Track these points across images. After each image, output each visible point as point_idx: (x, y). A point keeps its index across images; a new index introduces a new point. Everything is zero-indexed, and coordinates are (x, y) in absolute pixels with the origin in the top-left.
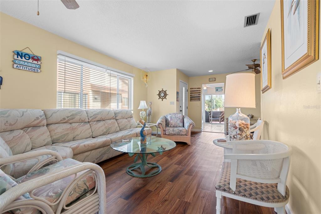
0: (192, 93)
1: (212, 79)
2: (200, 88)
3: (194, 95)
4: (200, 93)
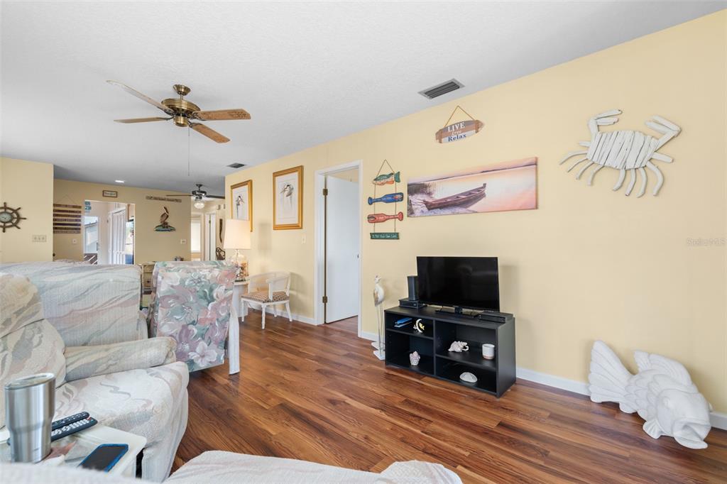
0: (58, 215)
1: (110, 191)
2: (80, 207)
3: (61, 220)
4: (80, 216)
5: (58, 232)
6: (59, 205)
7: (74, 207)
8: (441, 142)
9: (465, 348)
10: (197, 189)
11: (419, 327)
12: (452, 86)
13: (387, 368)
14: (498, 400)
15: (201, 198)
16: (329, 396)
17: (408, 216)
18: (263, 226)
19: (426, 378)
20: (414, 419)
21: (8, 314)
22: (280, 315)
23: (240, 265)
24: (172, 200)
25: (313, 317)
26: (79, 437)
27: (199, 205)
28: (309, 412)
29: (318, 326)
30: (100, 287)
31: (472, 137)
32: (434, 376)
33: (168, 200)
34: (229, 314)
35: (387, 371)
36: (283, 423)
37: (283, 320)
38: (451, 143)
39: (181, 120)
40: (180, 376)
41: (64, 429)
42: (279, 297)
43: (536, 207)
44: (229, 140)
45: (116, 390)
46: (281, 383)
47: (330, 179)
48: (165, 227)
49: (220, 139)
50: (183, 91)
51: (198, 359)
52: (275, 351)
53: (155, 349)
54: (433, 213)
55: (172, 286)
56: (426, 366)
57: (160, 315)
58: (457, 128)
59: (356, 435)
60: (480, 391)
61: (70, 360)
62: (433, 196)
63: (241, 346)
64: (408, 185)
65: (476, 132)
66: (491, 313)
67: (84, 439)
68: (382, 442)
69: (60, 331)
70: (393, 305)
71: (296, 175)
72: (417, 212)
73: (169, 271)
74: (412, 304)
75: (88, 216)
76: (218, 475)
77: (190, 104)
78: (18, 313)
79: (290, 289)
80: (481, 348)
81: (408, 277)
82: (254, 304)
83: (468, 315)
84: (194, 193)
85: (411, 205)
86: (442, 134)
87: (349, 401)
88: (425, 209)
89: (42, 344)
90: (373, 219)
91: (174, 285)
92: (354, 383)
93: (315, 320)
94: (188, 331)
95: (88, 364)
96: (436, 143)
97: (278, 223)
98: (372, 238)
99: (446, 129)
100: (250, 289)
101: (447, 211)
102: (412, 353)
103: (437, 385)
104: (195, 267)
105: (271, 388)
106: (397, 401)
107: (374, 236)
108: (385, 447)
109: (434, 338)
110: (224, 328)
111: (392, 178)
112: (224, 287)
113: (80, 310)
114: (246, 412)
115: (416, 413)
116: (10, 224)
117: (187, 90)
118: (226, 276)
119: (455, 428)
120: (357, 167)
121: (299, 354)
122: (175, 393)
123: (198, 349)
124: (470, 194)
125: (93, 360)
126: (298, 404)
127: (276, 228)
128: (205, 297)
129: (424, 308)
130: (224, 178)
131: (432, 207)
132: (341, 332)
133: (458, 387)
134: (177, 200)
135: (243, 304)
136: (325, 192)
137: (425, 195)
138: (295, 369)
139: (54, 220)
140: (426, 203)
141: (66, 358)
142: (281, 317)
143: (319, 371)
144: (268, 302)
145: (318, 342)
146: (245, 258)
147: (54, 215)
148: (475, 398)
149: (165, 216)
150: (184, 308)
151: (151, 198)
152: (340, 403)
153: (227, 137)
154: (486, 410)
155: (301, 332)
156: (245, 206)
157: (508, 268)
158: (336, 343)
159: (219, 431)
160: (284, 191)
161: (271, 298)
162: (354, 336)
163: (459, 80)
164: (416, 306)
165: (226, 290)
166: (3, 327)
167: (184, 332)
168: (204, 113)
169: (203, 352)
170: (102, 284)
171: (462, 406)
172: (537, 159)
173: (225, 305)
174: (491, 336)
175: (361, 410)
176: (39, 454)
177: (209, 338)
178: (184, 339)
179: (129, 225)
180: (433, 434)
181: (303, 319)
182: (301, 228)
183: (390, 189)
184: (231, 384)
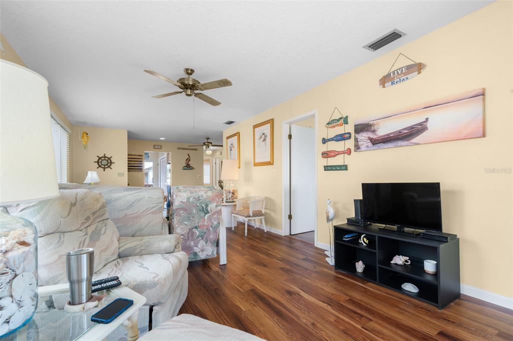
0: (131, 161)
1: (158, 146)
2: (142, 156)
3: (133, 164)
4: (142, 161)
5: (131, 171)
6: (132, 155)
7: (139, 156)
8: (384, 87)
9: (406, 261)
10: (206, 141)
11: (364, 241)
12: (394, 36)
13: (336, 272)
14: (440, 311)
15: (209, 147)
16: (287, 288)
17: (355, 151)
18: (247, 164)
19: (370, 284)
20: (355, 315)
21: (88, 213)
22: (258, 227)
23: (232, 191)
24: (192, 149)
25: (282, 230)
26: (110, 291)
27: (209, 152)
28: (271, 298)
29: (285, 236)
30: (141, 201)
31: (414, 78)
32: (377, 282)
33: (190, 149)
34: (219, 223)
35: (335, 274)
36: (251, 303)
37: (260, 231)
38: (394, 86)
39: (189, 92)
40: (180, 261)
41: (102, 285)
42: (258, 214)
43: (484, 135)
44: (220, 103)
45: (142, 266)
46: (254, 275)
47: (294, 127)
48: (188, 167)
49: (214, 103)
50: (190, 72)
51: (199, 252)
52: (253, 252)
53: (167, 241)
54: (377, 147)
55: (182, 202)
56: (369, 274)
57: (175, 221)
58: (400, 72)
59: (305, 320)
60: (419, 300)
61: (121, 245)
62: (377, 133)
63: (228, 245)
64: (355, 126)
65: (418, 74)
66: (433, 233)
67: (113, 293)
68: (326, 330)
69: (118, 228)
70: (342, 222)
71: (268, 126)
72: (363, 148)
73: (180, 192)
74: (357, 222)
75: (146, 161)
76: (186, 332)
77: (194, 80)
78: (94, 213)
79: (265, 209)
80: (423, 263)
81: (355, 200)
82: (241, 219)
83: (411, 234)
84: (204, 144)
85: (357, 142)
86: (385, 80)
87: (302, 293)
88: (370, 144)
89: (106, 234)
90: (326, 155)
91: (183, 201)
92: (308, 281)
93: (283, 231)
94: (193, 233)
95: (130, 248)
96: (380, 88)
97: (257, 161)
98: (325, 170)
99: (389, 75)
100: (238, 208)
101: (390, 145)
102: (358, 262)
103: (379, 290)
104: (196, 190)
105: (246, 277)
106: (342, 299)
107: (327, 168)
108: (328, 334)
109: (377, 251)
110: (216, 232)
111: (342, 121)
112: (215, 204)
113: (130, 215)
114: (228, 292)
115: (359, 311)
116: (107, 166)
117: (192, 71)
118: (216, 196)
119: (394, 329)
120: (313, 116)
121: (268, 255)
122: (175, 272)
123: (200, 245)
124: (412, 128)
125: (134, 245)
126: (263, 290)
127: (256, 165)
128: (203, 210)
129: (369, 227)
130: (222, 132)
131: (376, 142)
132: (302, 242)
133: (399, 295)
134: (195, 149)
135: (233, 218)
136: (290, 137)
137: (369, 133)
138: (265, 266)
139: (128, 164)
140: (371, 139)
141: (119, 243)
142: (259, 228)
143: (282, 269)
144: (249, 217)
145: (284, 248)
146: (235, 187)
147: (128, 161)
148: (416, 306)
149: (188, 160)
150: (189, 217)
151: (180, 149)
152: (295, 295)
153: (218, 101)
154: (427, 318)
155: (272, 240)
156: (235, 150)
157: (451, 193)
158: (297, 250)
159: (208, 302)
160: (261, 138)
161: (251, 214)
162: (312, 245)
163: (400, 29)
164: (361, 223)
165: (216, 206)
166: (85, 221)
167: (190, 232)
168: (203, 85)
169: (202, 247)
170: (142, 198)
171: (401, 311)
172: (484, 90)
173: (216, 216)
174: (433, 253)
175: (311, 302)
176: (84, 298)
177: (207, 238)
178: (190, 238)
179: (169, 166)
180: (373, 331)
181: (274, 231)
182: (273, 164)
183: (340, 130)
184: (220, 271)
